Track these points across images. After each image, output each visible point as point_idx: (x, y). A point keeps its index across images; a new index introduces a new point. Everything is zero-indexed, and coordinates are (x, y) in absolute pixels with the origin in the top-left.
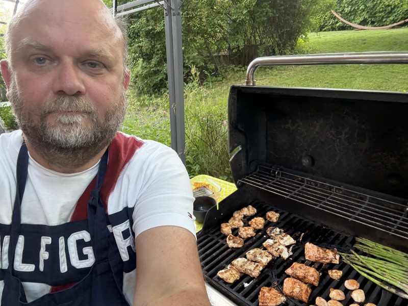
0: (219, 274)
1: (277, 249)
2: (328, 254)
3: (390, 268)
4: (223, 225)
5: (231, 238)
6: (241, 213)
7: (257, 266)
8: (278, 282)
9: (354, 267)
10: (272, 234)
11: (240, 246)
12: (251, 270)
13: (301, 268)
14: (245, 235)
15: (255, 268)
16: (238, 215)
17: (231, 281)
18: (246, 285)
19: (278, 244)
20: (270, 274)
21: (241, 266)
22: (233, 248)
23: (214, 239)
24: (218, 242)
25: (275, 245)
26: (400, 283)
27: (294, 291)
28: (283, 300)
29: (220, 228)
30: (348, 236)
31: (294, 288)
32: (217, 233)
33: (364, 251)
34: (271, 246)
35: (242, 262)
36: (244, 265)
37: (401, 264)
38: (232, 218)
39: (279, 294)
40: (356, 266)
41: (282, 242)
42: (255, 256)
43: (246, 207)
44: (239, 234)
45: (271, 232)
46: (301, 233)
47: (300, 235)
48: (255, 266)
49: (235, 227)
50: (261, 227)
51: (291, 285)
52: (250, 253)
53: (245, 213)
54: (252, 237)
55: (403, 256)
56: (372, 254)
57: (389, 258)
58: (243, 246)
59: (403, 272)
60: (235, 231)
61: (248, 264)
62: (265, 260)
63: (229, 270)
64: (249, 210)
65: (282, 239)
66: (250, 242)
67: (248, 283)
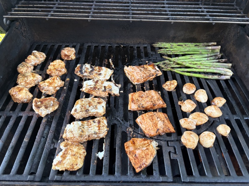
0: (56, 166)
1: (103, 89)
2: (148, 69)
3: (197, 59)
4: (13, 91)
5: (39, 103)
6: (29, 65)
7: (99, 122)
8: (131, 126)
9: (176, 70)
10: (85, 74)
11: (56, 107)
12: (96, 133)
13: (142, 97)
14: (53, 91)
15: (99, 127)
16: (25, 68)
17: (80, 164)
18: (101, 155)
19: (100, 82)
20: (115, 122)
21: (81, 136)
22: (47, 115)
23: (10, 117)
24: (19, 119)
25: (98, 85)
26: (213, 68)
27: (159, 127)
28: (155, 146)
29: (10, 97)
30: (146, 46)
31: (156, 125)
32: (10, 106)
33: (169, 54)
34: (95, 88)
35: (76, 129)
36: (82, 131)
37: (199, 53)
38: (20, 76)
39: (146, 142)
40: (176, 69)
41: (101, 78)
42: (87, 111)
43: (31, 54)
44: (43, 92)
45: (81, 71)
46: (108, 60)
47: (109, 63)
48: (97, 124)
49: (31, 86)
50: (64, 71)
51: (151, 123)
52: (77, 110)
53: (33, 63)
54: (62, 88)
55: (194, 45)
56: (175, 53)
57: (188, 51)
58: (60, 105)
59: (206, 59)
60: (35, 91)
61: (86, 126)
62: (101, 109)
63: (66, 150)
64: (36, 57)
65: (100, 74)
66: (64, 95)
67: (102, 151)
